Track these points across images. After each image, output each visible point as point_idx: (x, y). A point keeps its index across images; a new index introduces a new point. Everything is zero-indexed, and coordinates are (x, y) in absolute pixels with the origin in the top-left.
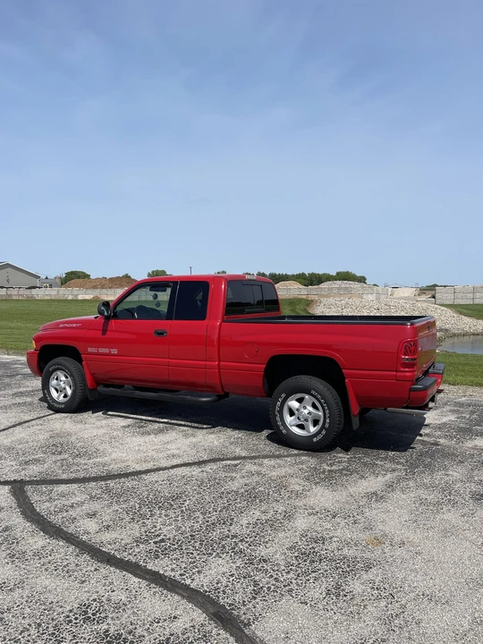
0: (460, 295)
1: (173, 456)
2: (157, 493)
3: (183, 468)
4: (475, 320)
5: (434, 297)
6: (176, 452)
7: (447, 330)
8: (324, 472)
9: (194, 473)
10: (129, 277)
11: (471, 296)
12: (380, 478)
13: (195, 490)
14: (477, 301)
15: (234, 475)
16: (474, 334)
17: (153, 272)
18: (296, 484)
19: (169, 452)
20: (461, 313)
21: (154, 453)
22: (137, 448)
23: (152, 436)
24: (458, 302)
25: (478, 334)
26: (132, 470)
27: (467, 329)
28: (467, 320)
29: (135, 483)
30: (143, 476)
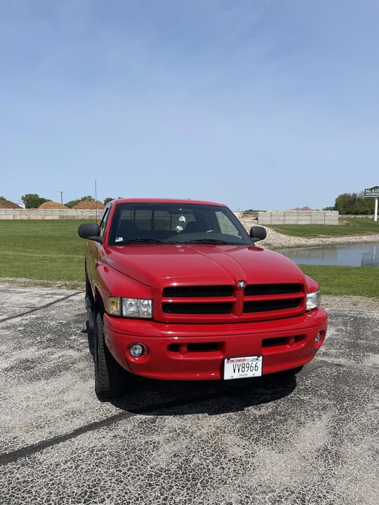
0: (275, 218)
1: (73, 413)
2: (61, 490)
3: (89, 433)
4: (289, 237)
5: (257, 219)
6: (76, 405)
7: (270, 244)
8: (256, 419)
9: (104, 441)
10: (5, 199)
11: (282, 218)
12: (318, 424)
13: (113, 475)
14: (287, 222)
15: (155, 438)
16: (289, 247)
17: (26, 196)
18: (235, 446)
19: (67, 407)
20: (278, 231)
21: (47, 410)
22: (25, 404)
23: (43, 382)
24: (274, 223)
25: (291, 247)
26: (20, 446)
27: (284, 244)
28: (283, 236)
29: (27, 470)
30: (38, 455)
